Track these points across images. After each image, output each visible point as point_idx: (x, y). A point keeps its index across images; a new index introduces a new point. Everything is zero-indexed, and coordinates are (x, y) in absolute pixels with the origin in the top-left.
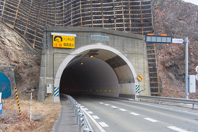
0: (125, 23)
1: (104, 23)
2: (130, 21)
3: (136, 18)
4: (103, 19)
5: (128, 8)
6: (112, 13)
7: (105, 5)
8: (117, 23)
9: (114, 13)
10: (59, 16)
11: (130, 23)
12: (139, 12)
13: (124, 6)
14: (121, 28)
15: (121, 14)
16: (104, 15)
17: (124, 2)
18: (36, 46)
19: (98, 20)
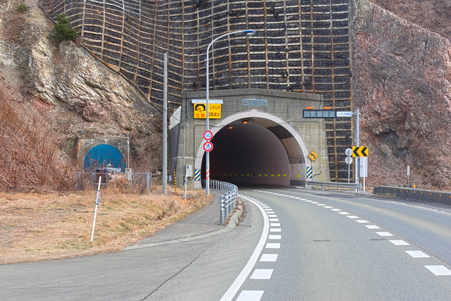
0: (304, 59)
1: (269, 59)
2: (313, 56)
3: (323, 52)
4: (267, 52)
5: (310, 33)
6: (282, 41)
7: (272, 26)
8: (290, 60)
9: (287, 40)
10: (189, 40)
11: (313, 60)
12: (328, 41)
13: (303, 28)
14: (297, 68)
15: (298, 44)
16: (269, 45)
17: (303, 21)
18: (153, 97)
19: (259, 53)
